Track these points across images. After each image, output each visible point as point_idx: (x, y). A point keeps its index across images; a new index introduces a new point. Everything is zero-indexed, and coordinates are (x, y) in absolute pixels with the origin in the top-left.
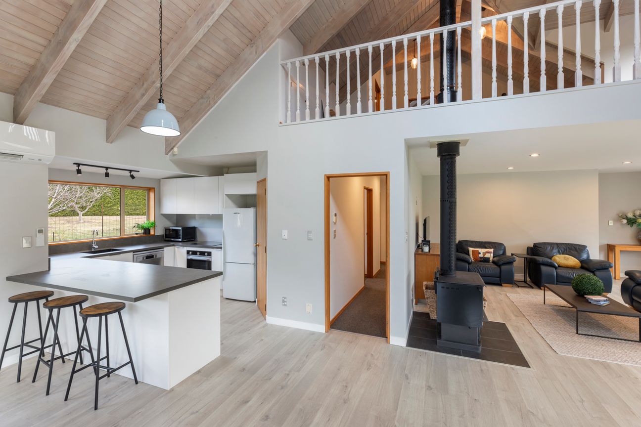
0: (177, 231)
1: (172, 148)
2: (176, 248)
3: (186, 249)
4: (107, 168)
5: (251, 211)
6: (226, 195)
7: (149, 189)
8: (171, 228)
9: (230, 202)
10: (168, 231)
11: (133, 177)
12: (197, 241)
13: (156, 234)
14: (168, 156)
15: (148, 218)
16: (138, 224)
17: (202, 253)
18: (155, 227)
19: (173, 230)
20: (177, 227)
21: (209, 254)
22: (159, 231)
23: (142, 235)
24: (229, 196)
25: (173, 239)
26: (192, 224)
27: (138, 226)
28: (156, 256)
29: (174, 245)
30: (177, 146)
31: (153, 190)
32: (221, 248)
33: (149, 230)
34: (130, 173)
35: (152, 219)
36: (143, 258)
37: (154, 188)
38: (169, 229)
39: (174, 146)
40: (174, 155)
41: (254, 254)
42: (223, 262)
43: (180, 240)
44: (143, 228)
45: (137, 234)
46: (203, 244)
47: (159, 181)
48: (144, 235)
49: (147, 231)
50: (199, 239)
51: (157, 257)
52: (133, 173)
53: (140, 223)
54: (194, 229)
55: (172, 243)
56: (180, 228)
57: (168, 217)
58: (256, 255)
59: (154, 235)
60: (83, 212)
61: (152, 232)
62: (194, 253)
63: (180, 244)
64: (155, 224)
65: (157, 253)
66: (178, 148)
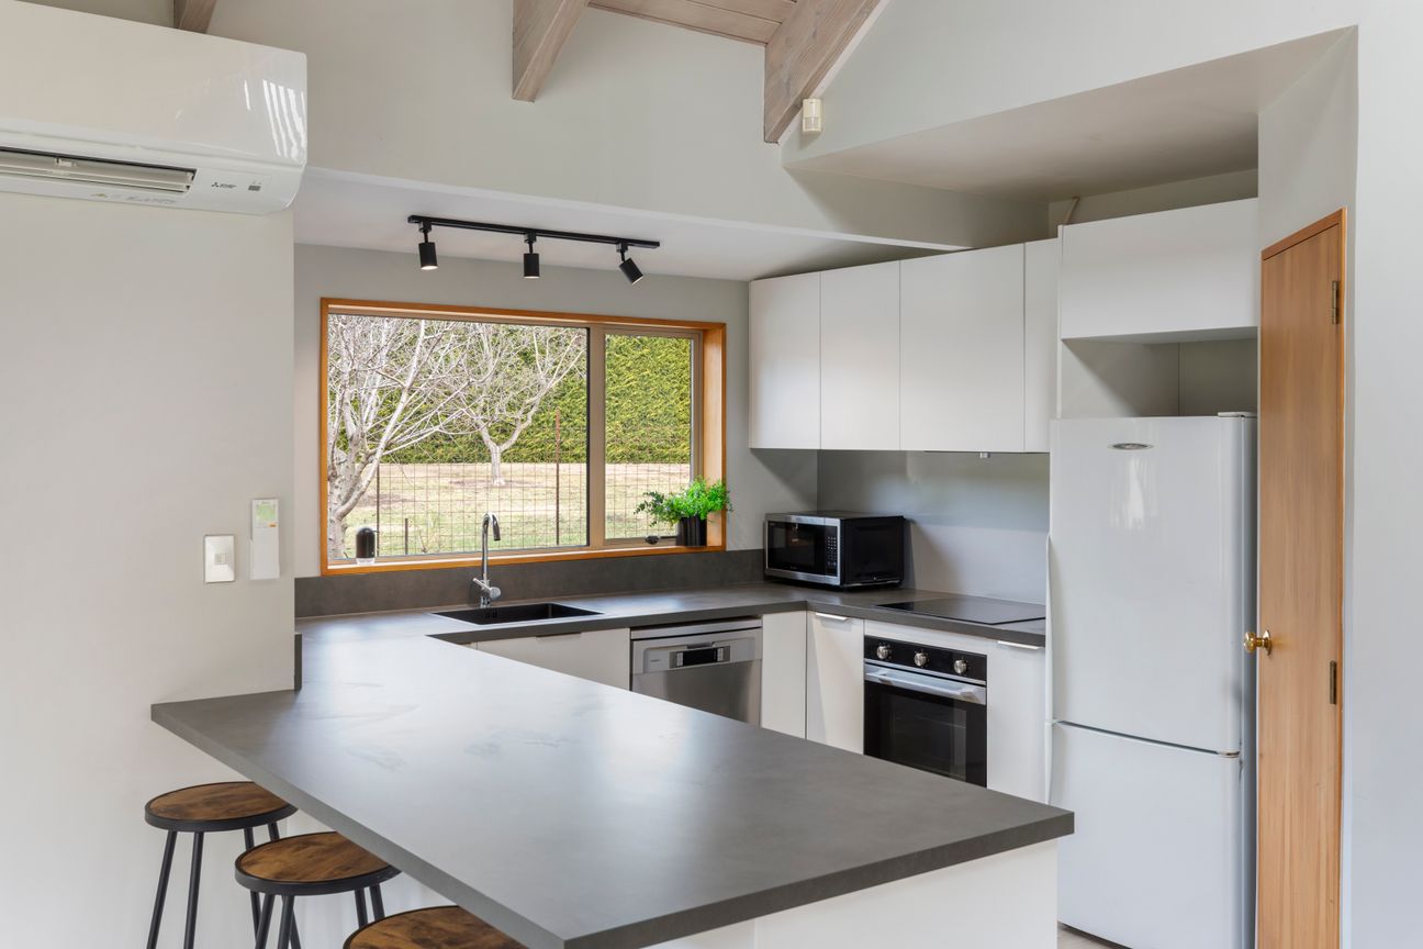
0: (819, 533)
1: (798, 107)
2: (816, 619)
3: (860, 629)
4: (531, 234)
5: (1220, 435)
6: (1064, 341)
7: (702, 332)
8: (794, 519)
9: (1088, 386)
10: (780, 532)
11: (631, 270)
12: (912, 591)
13: (730, 547)
14: (777, 151)
15: (699, 472)
16: (659, 498)
17: (940, 660)
18: (724, 510)
19: (805, 528)
20: (819, 514)
21: (976, 667)
22: (742, 534)
23: (672, 546)
24: (1086, 350)
25: (801, 576)
26: (891, 501)
27: (658, 505)
28: (727, 650)
29: (804, 606)
30: (820, 89)
31: (718, 336)
32: (1039, 640)
33: (703, 525)
34: (622, 251)
35: (714, 475)
36: (674, 657)
37: (723, 326)
38: (788, 526)
39: (806, 94)
40: (806, 139)
41: (1237, 694)
42: (1048, 725)
43: (835, 580)
44: (674, 512)
45: (652, 540)
46: (943, 612)
47: (742, 290)
48: (682, 548)
49: (692, 528)
50: (922, 580)
51: (733, 659)
52: (633, 253)
53: (664, 491)
54: (897, 528)
55: (798, 596)
56: (835, 522)
57: (782, 462)
58: (1248, 700)
59: (721, 552)
60: (505, 446)
61: (714, 537)
62: (901, 653)
63: (836, 600)
64: (724, 495)
65: (732, 642)
66: (822, 98)
